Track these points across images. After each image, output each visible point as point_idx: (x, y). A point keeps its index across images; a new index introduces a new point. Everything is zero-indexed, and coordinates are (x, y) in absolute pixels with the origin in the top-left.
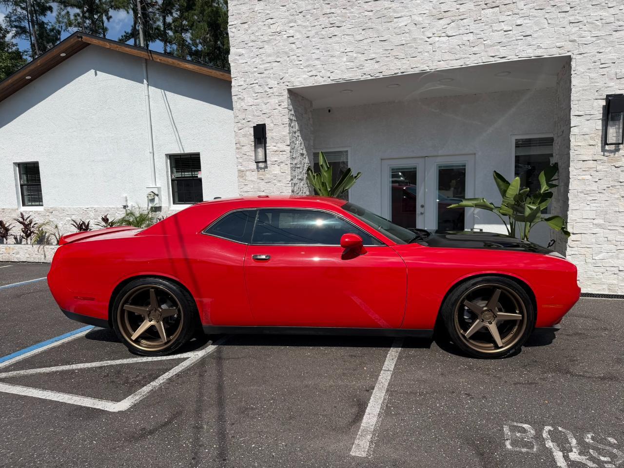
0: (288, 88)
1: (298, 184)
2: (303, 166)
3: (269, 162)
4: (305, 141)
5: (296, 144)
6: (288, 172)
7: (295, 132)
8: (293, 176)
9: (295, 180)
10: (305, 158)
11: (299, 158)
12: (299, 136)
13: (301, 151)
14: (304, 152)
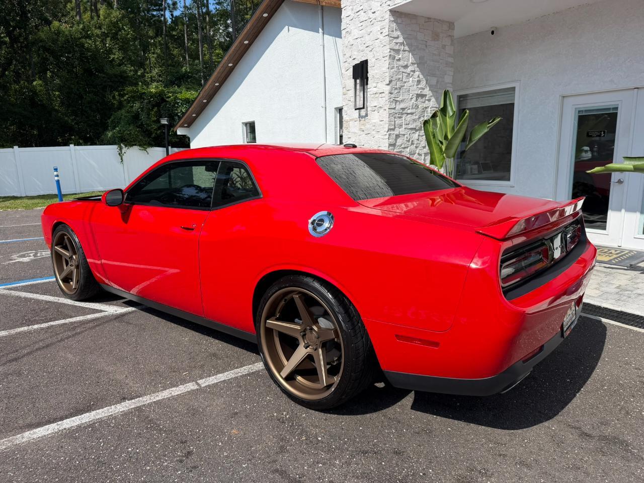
0: (390, 8)
1: (406, 136)
2: (422, 112)
3: (369, 109)
4: (429, 77)
5: (405, 82)
6: (386, 119)
7: (406, 67)
8: (395, 125)
9: (400, 130)
10: (428, 100)
11: (413, 101)
12: (414, 71)
13: (419, 91)
14: (427, 91)
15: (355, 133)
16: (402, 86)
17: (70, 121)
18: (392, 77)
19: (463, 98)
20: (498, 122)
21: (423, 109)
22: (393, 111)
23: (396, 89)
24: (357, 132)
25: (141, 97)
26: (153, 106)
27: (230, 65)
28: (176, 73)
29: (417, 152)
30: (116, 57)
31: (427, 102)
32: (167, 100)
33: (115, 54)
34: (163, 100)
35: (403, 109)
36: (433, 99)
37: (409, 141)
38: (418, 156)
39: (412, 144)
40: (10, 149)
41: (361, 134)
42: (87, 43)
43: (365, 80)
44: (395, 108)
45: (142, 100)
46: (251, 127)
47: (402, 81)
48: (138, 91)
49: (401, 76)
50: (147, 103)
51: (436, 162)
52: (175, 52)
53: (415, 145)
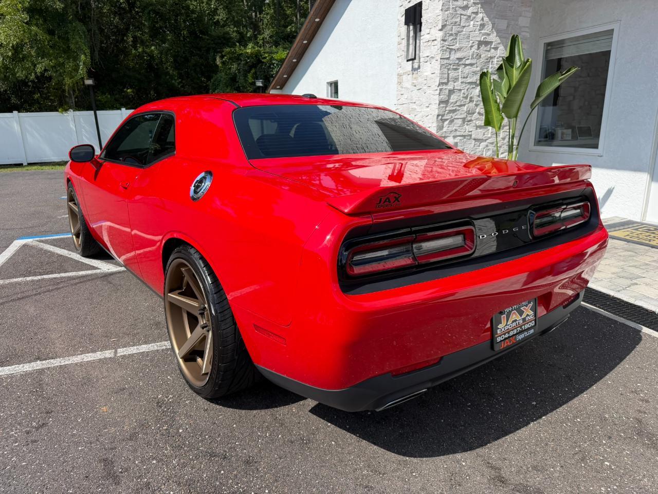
1: (463, 91)
2: (486, 63)
3: (422, 60)
4: (496, 20)
5: (464, 27)
6: (438, 72)
7: (466, 8)
8: (448, 78)
9: (455, 84)
10: (493, 48)
11: (474, 49)
12: (477, 13)
13: (482, 37)
14: (494, 38)
15: (407, 89)
16: (459, 32)
17: (176, 84)
18: (446, 21)
19: (552, 46)
20: (575, 73)
21: (487, 59)
22: (446, 61)
23: (451, 35)
24: (409, 87)
25: (237, 58)
26: (251, 67)
27: (317, 20)
28: (282, 33)
29: (477, 111)
30: (221, 18)
31: (493, 50)
32: (263, 60)
33: (219, 15)
34: (259, 62)
35: (460, 59)
36: (501, 47)
37: (466, 98)
38: (479, 116)
39: (471, 101)
40: (119, 111)
41: (413, 89)
42: (192, 5)
43: (418, 26)
44: (449, 57)
45: (239, 62)
46: (335, 86)
47: (459, 25)
48: (236, 52)
49: (458, 20)
50: (244, 65)
51: (493, 122)
52: (288, 12)
53: (474, 103)
